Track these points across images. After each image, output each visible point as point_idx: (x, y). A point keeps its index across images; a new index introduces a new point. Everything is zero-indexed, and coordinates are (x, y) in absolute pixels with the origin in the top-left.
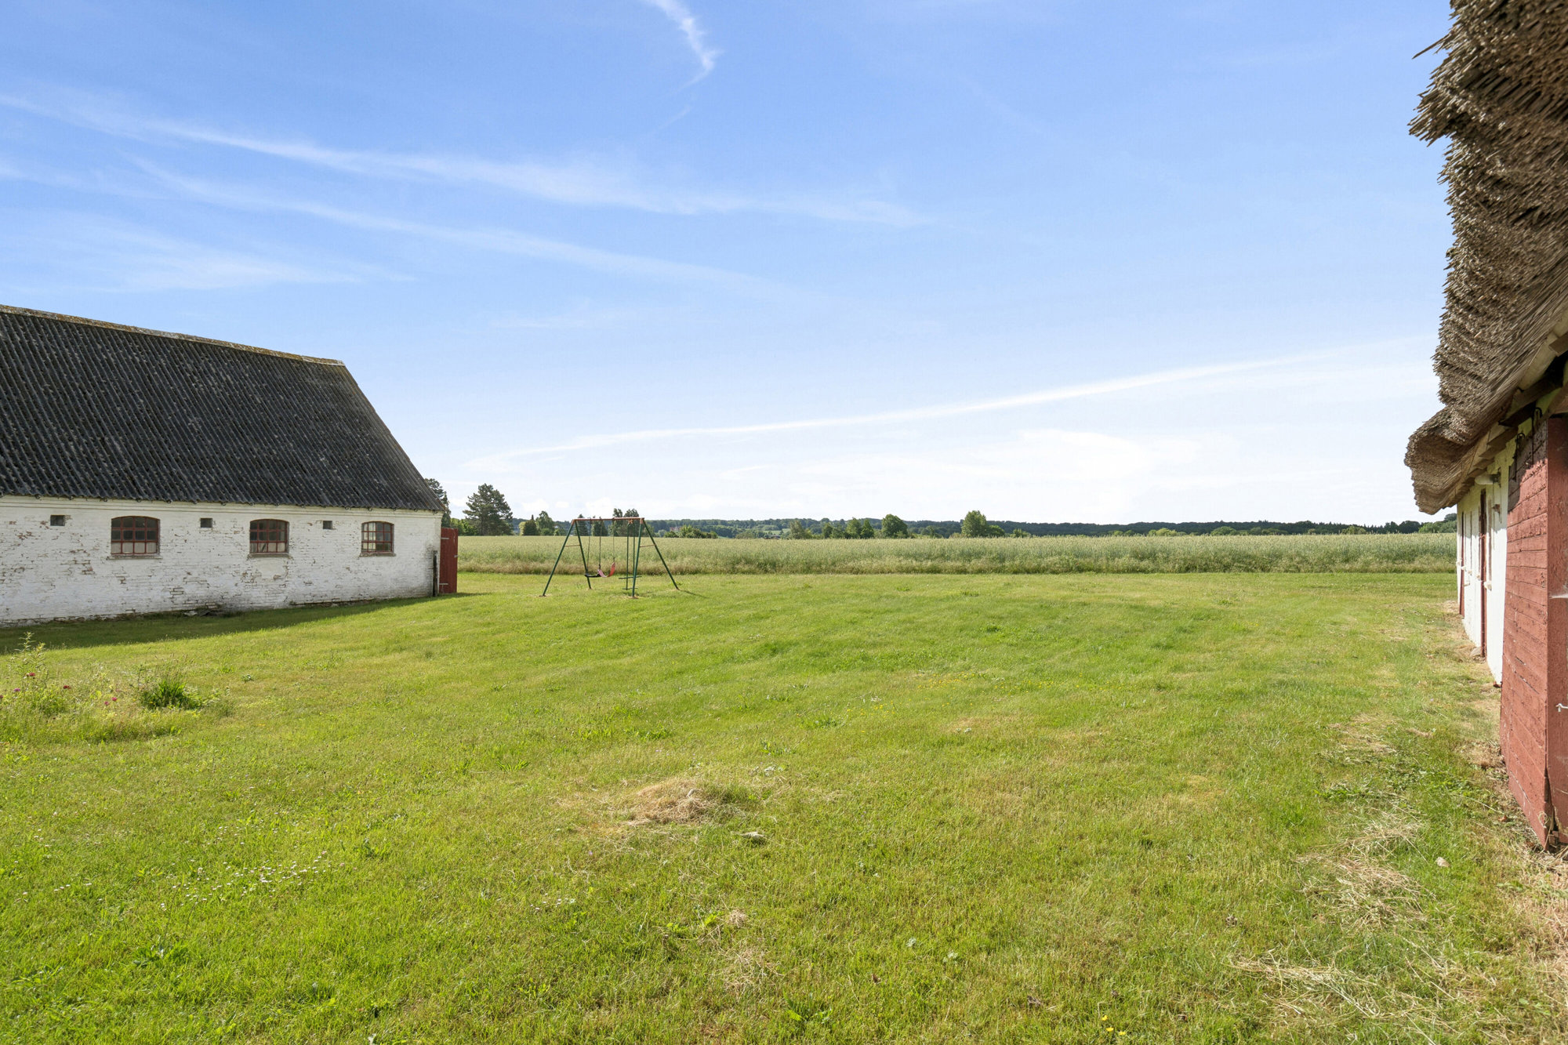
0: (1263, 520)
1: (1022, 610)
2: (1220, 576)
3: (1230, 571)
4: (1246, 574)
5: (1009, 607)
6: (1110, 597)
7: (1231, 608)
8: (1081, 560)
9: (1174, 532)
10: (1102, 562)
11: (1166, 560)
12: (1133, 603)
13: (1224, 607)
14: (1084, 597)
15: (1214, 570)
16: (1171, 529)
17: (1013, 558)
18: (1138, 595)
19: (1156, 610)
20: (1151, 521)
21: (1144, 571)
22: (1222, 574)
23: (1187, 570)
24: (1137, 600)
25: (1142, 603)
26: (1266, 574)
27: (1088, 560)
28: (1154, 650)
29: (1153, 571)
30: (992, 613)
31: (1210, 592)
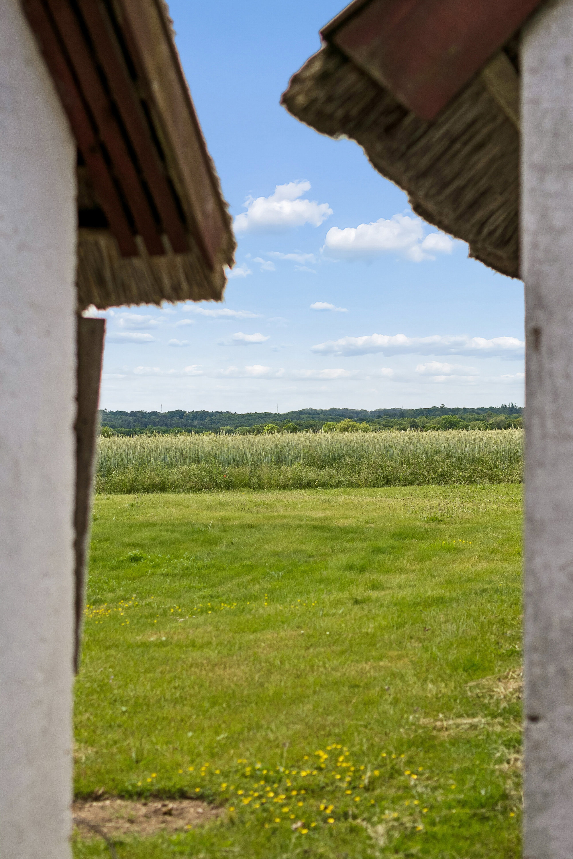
0: (508, 404)
1: (167, 536)
2: (434, 490)
3: (446, 483)
4: (467, 486)
5: (147, 533)
6: (284, 517)
7: (443, 526)
8: (230, 470)
9: (364, 424)
10: (265, 471)
11: (355, 468)
12: (316, 523)
13: (433, 525)
14: (248, 518)
15: (425, 481)
16: (360, 420)
17: (123, 468)
18: (321, 514)
19: (346, 531)
20: (326, 407)
21: (324, 485)
22: (435, 487)
23: (387, 482)
24: (321, 519)
25: (326, 523)
26: (495, 486)
27: (240, 470)
28: (347, 573)
29: (338, 485)
30: (127, 540)
31: (416, 508)
